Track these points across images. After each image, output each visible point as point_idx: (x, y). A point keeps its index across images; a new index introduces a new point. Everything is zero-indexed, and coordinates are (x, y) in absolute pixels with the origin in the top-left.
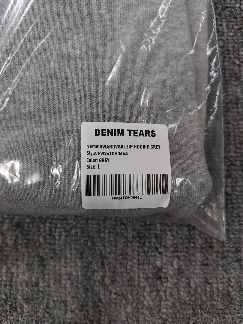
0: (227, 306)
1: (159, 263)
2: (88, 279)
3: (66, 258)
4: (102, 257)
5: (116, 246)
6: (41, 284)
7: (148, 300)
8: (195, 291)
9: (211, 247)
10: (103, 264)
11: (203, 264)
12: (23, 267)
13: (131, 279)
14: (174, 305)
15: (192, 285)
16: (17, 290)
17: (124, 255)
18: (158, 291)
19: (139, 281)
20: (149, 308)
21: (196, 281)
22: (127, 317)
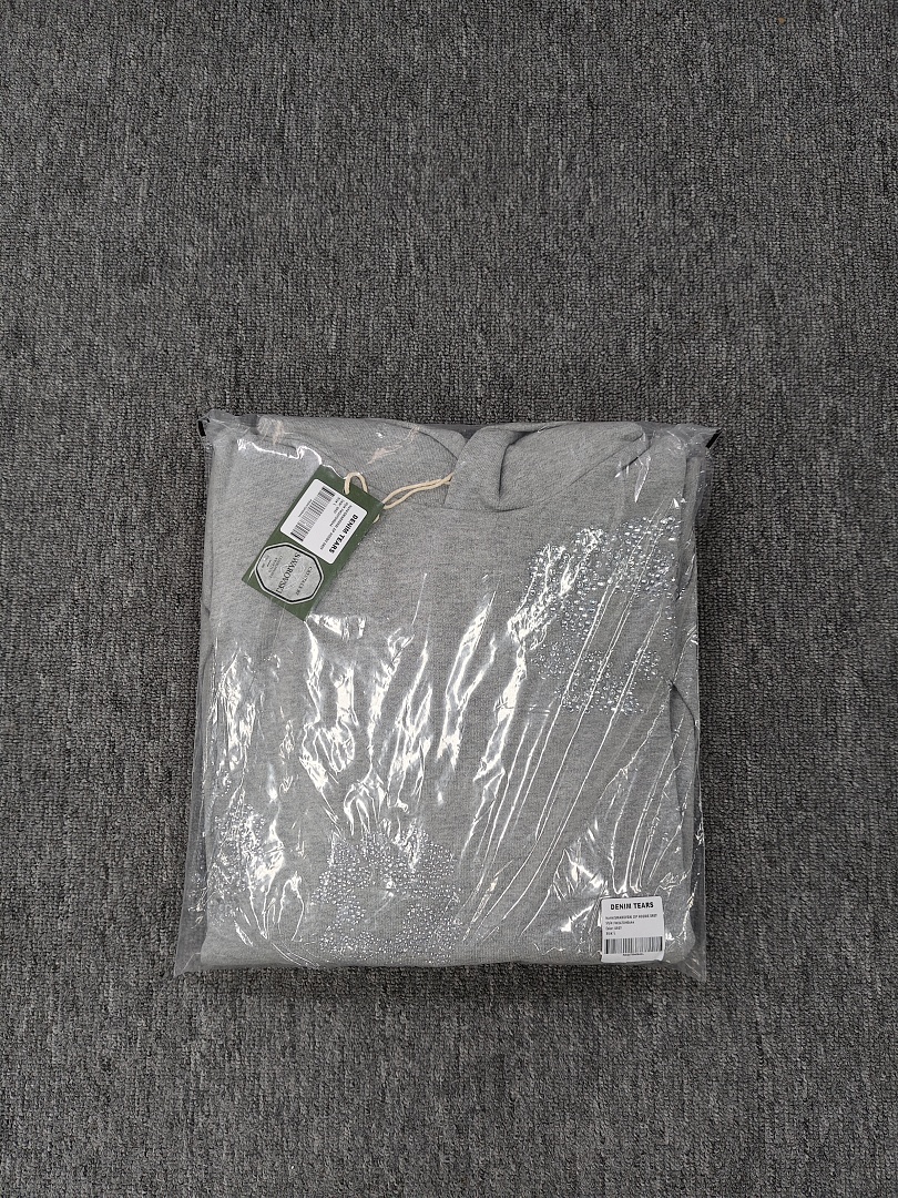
0: (710, 1039)
1: (650, 1000)
2: (587, 1014)
3: (568, 996)
4: (600, 995)
5: (612, 985)
6: (545, 1021)
7: (641, 1033)
8: (682, 1025)
9: (696, 986)
10: (601, 1001)
11: (688, 1001)
12: (529, 1005)
13: (626, 1014)
14: (663, 1037)
15: (680, 1020)
16: (524, 1027)
17: (620, 993)
18: (650, 1025)
19: (633, 1016)
20: (642, 1041)
21: (683, 1016)
22: (623, 1049)
